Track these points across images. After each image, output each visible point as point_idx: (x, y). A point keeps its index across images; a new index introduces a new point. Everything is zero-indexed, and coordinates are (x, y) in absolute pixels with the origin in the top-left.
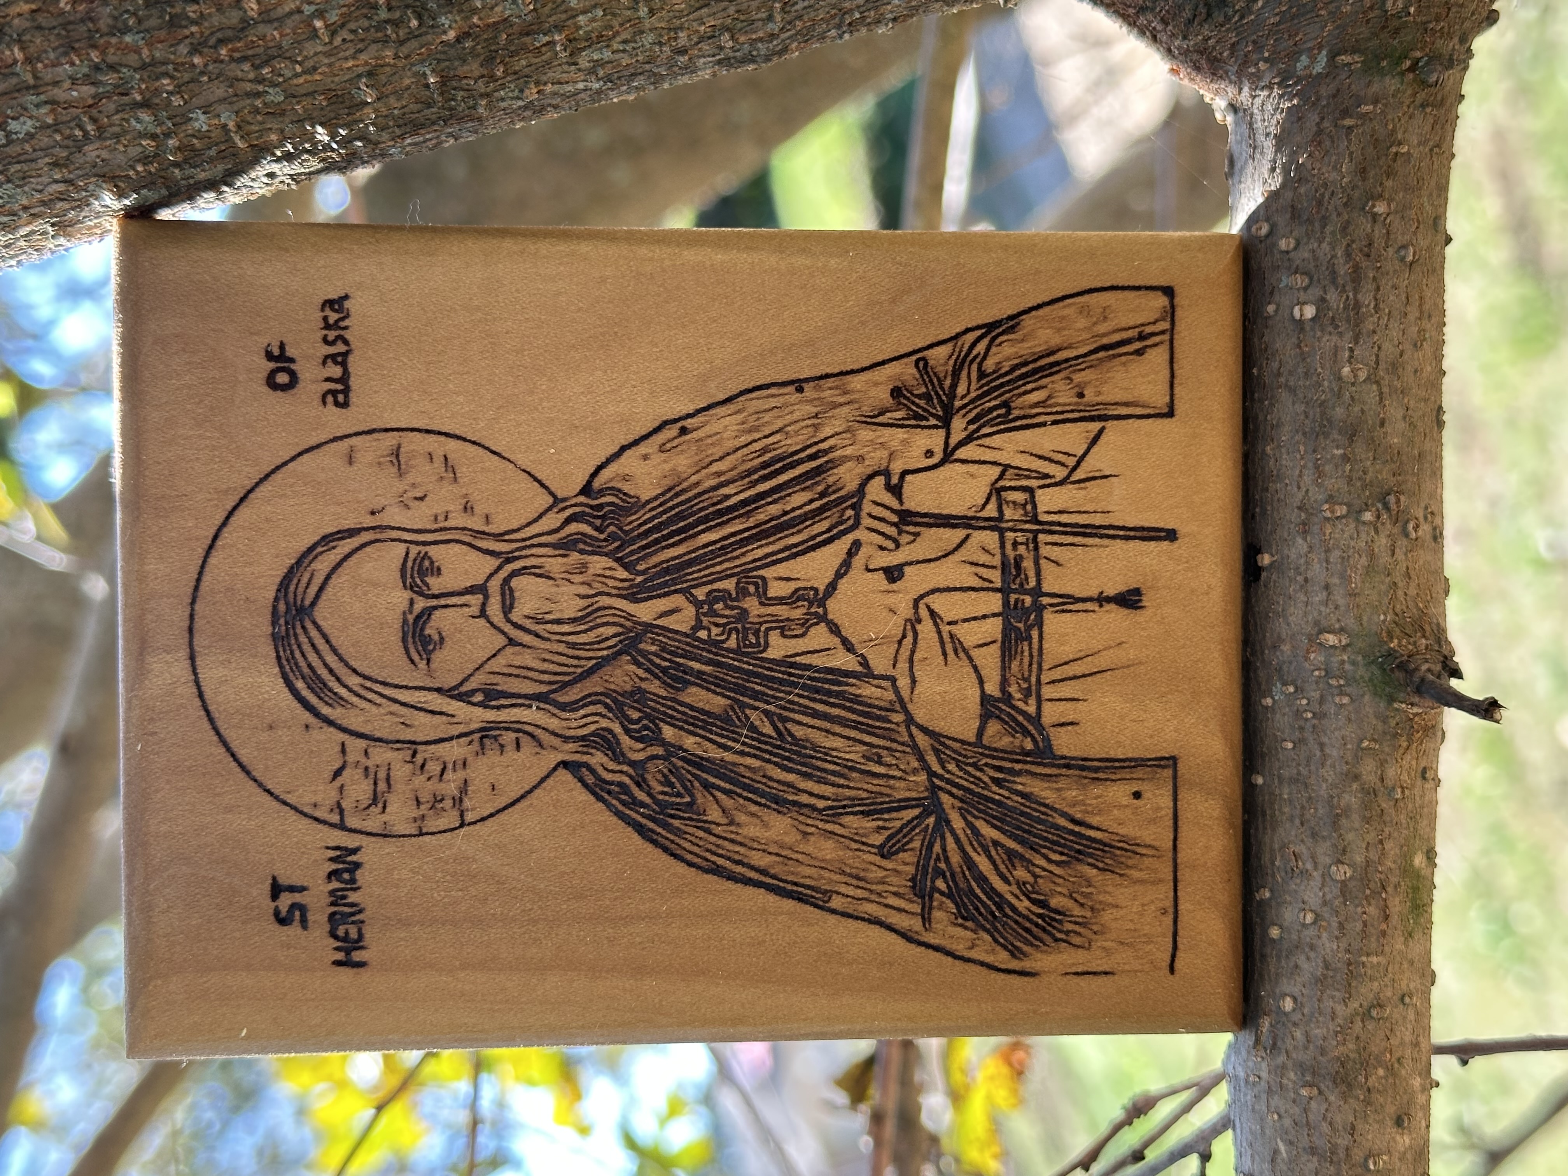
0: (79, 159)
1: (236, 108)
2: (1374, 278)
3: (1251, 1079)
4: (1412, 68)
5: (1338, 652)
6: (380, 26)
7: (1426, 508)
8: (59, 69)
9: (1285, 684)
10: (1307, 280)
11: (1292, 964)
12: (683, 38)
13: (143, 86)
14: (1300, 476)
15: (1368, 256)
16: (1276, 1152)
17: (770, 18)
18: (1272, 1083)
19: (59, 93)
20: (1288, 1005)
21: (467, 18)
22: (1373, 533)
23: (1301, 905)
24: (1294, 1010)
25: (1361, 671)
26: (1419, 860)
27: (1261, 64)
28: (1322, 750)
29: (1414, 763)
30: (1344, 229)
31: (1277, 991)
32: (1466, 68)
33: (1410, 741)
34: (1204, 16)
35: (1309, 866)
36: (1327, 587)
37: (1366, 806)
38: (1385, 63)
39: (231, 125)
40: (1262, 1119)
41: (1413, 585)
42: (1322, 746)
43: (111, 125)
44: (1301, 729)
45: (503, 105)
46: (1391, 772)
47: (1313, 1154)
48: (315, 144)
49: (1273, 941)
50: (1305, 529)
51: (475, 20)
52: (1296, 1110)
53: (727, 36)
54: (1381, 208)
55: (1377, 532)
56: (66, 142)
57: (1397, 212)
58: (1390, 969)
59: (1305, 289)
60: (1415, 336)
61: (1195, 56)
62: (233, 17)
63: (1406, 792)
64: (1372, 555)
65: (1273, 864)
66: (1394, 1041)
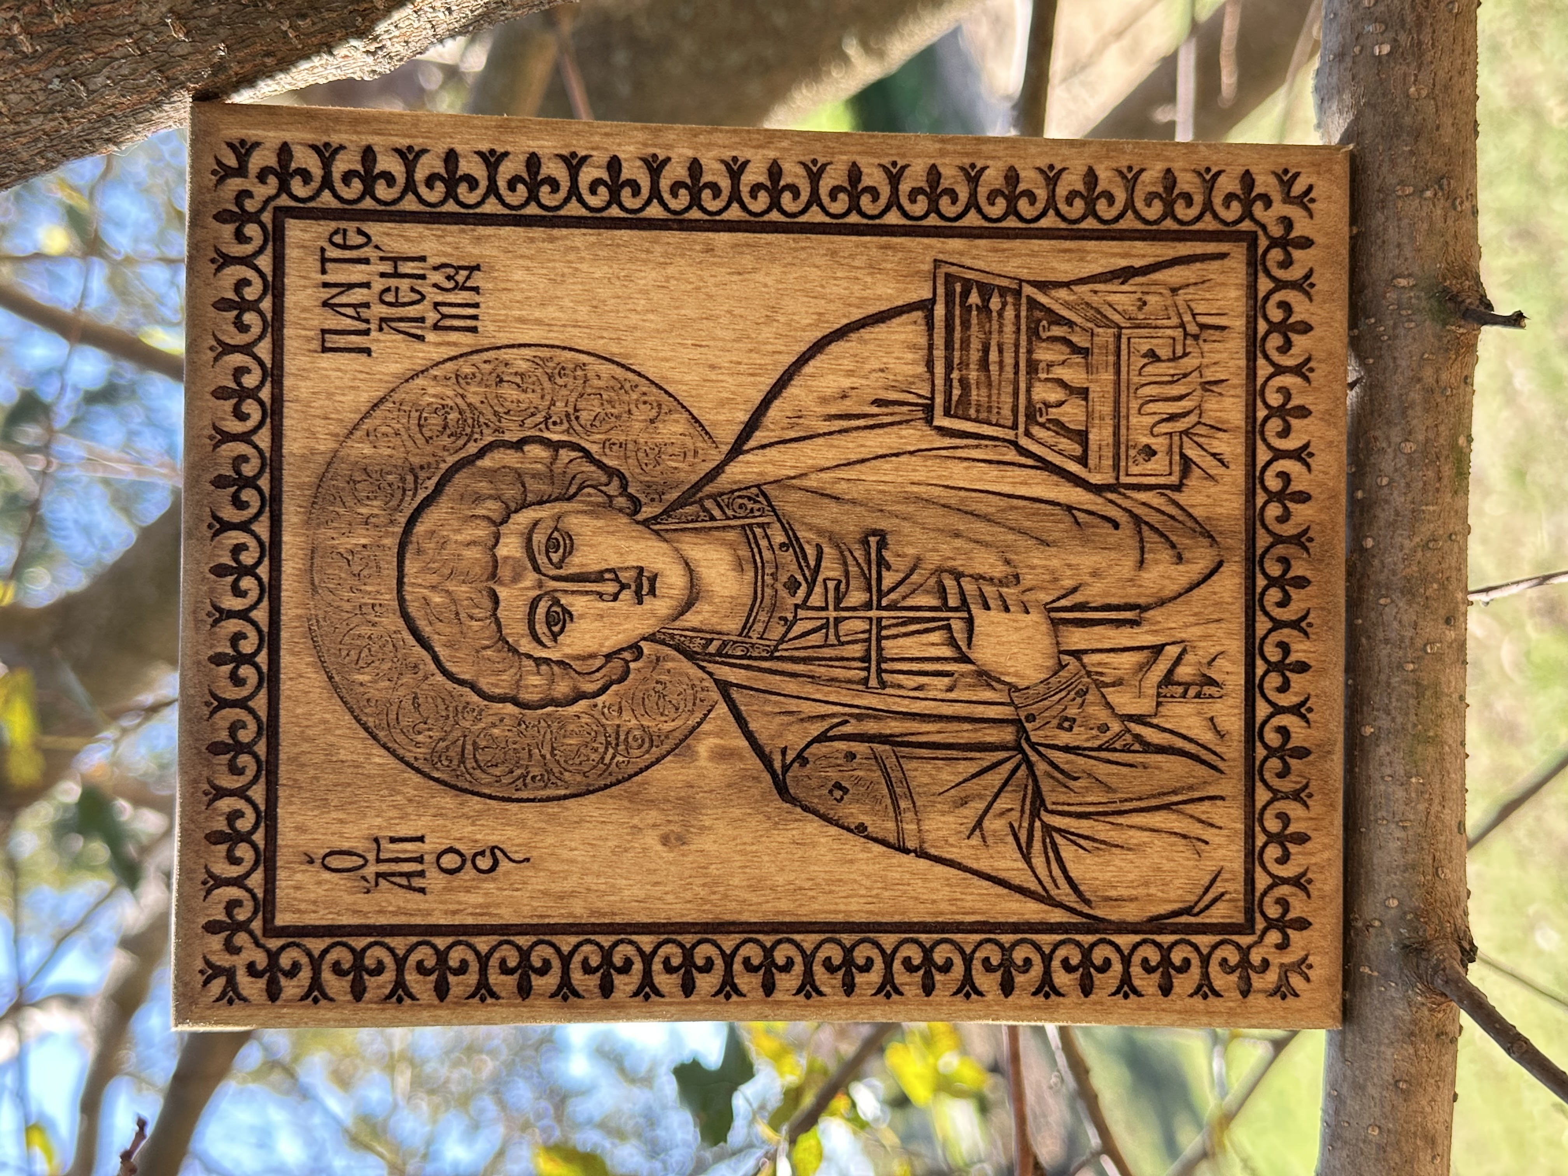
2: (1432, 24)
5: (1407, 291)
7: (1467, 191)
9: (1368, 317)
10: (1384, 27)
11: (1372, 515)
15: (1427, 8)
22: (1432, 207)
24: (1373, 546)
25: (1424, 304)
26: (1462, 441)
28: (1394, 362)
29: (1459, 371)
33: (1457, 354)
36: (1399, 245)
37: (1426, 401)
41: (1459, 244)
46: (1444, 376)
50: (1383, 205)
55: (1434, 205)
58: (1442, 515)
59: (1383, 33)
60: (1459, 67)
63: (1454, 391)
64: (1431, 223)
66: (1445, 566)
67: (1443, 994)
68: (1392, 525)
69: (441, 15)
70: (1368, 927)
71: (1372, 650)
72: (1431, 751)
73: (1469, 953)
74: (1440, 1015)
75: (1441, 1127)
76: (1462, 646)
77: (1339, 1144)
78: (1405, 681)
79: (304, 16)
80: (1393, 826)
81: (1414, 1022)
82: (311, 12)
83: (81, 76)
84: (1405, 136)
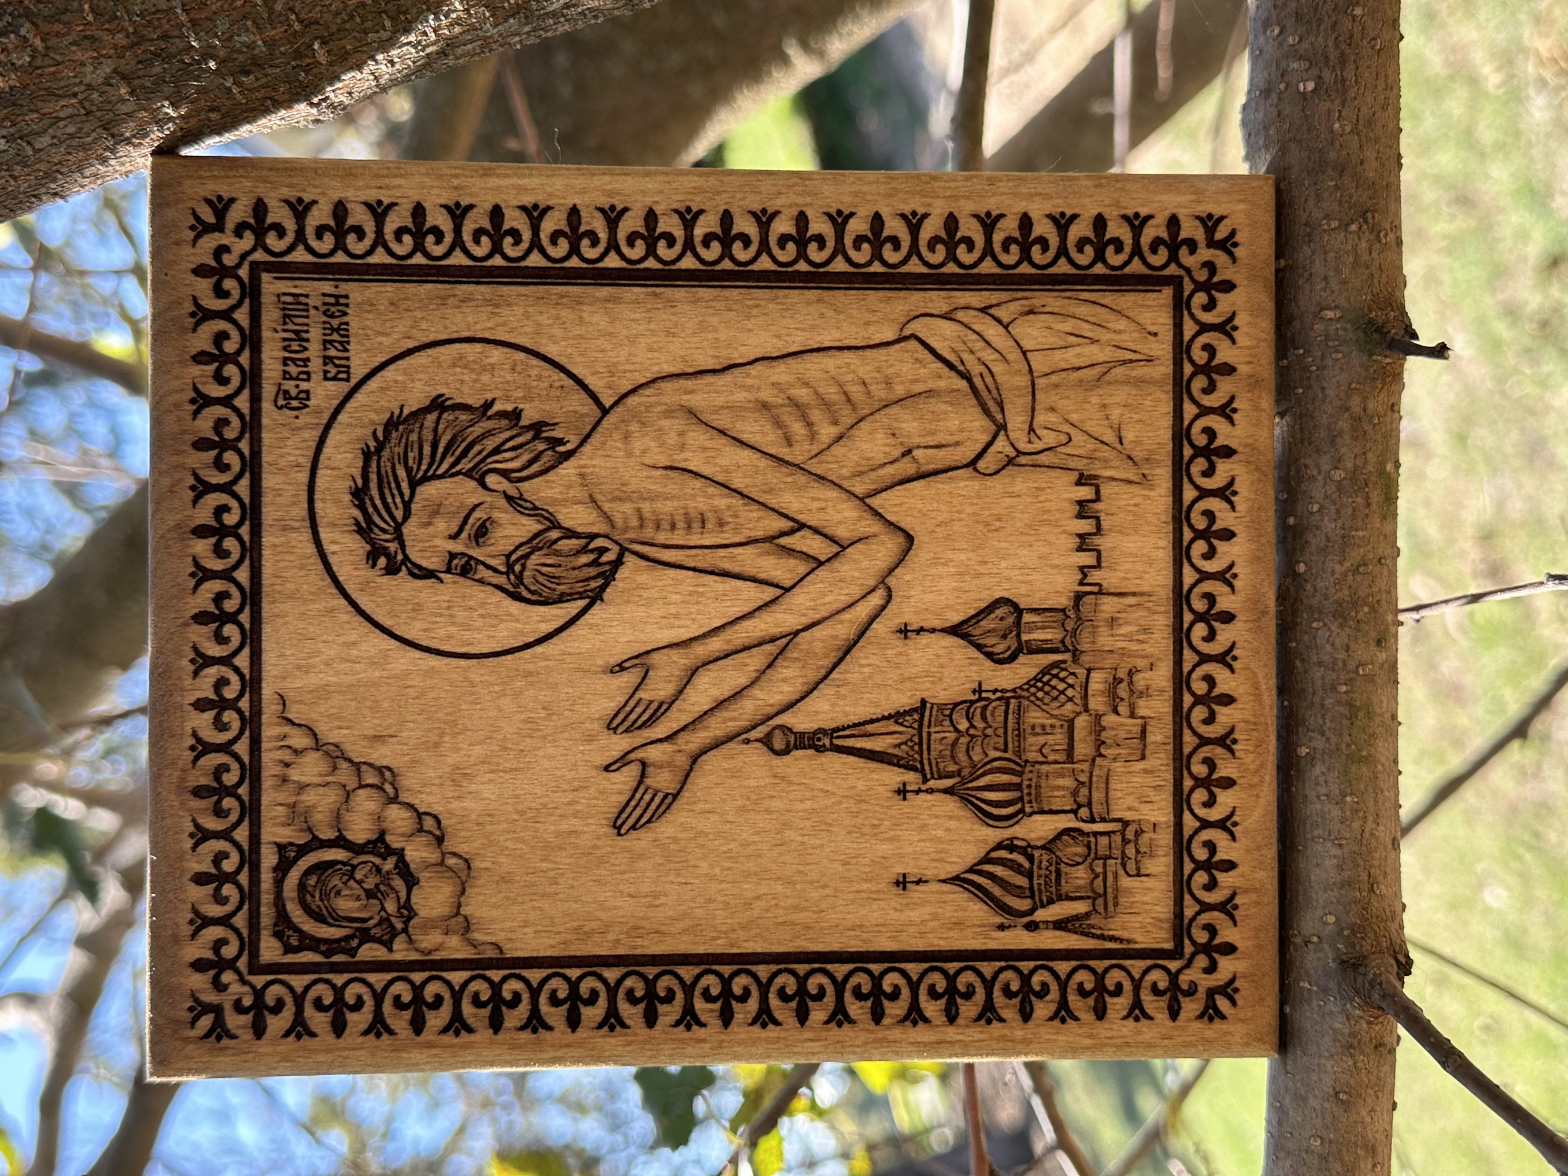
2: (1355, 61)
5: (1334, 323)
7: (1392, 223)
9: (1297, 348)
10: (1308, 65)
11: (1304, 541)
15: (1350, 45)
22: (1357, 240)
23: (1309, 500)
24: (1306, 571)
25: (1351, 335)
26: (1389, 467)
28: (1323, 392)
29: (1386, 400)
30: (1333, 27)
33: (1384, 383)
36: (1325, 278)
37: (1354, 429)
41: (1384, 276)
44: (1308, 378)
46: (1371, 405)
50: (1310, 239)
54: (1358, 11)
55: (1359, 238)
57: (1369, 15)
58: (1371, 541)
59: (1307, 70)
60: (1382, 102)
63: (1381, 419)
64: (1357, 256)
66: (1375, 589)
67: (1380, 1008)
68: (1324, 551)
69: (383, 67)
70: (1307, 942)
71: (1306, 672)
72: (1364, 769)
73: (1405, 967)
74: (1377, 1028)
75: (1380, 1136)
76: (1392, 667)
77: (1282, 1155)
78: (1339, 703)
79: (247, 73)
80: (1329, 844)
81: (1353, 1035)
82: (254, 68)
83: (27, 135)
84: (1330, 171)
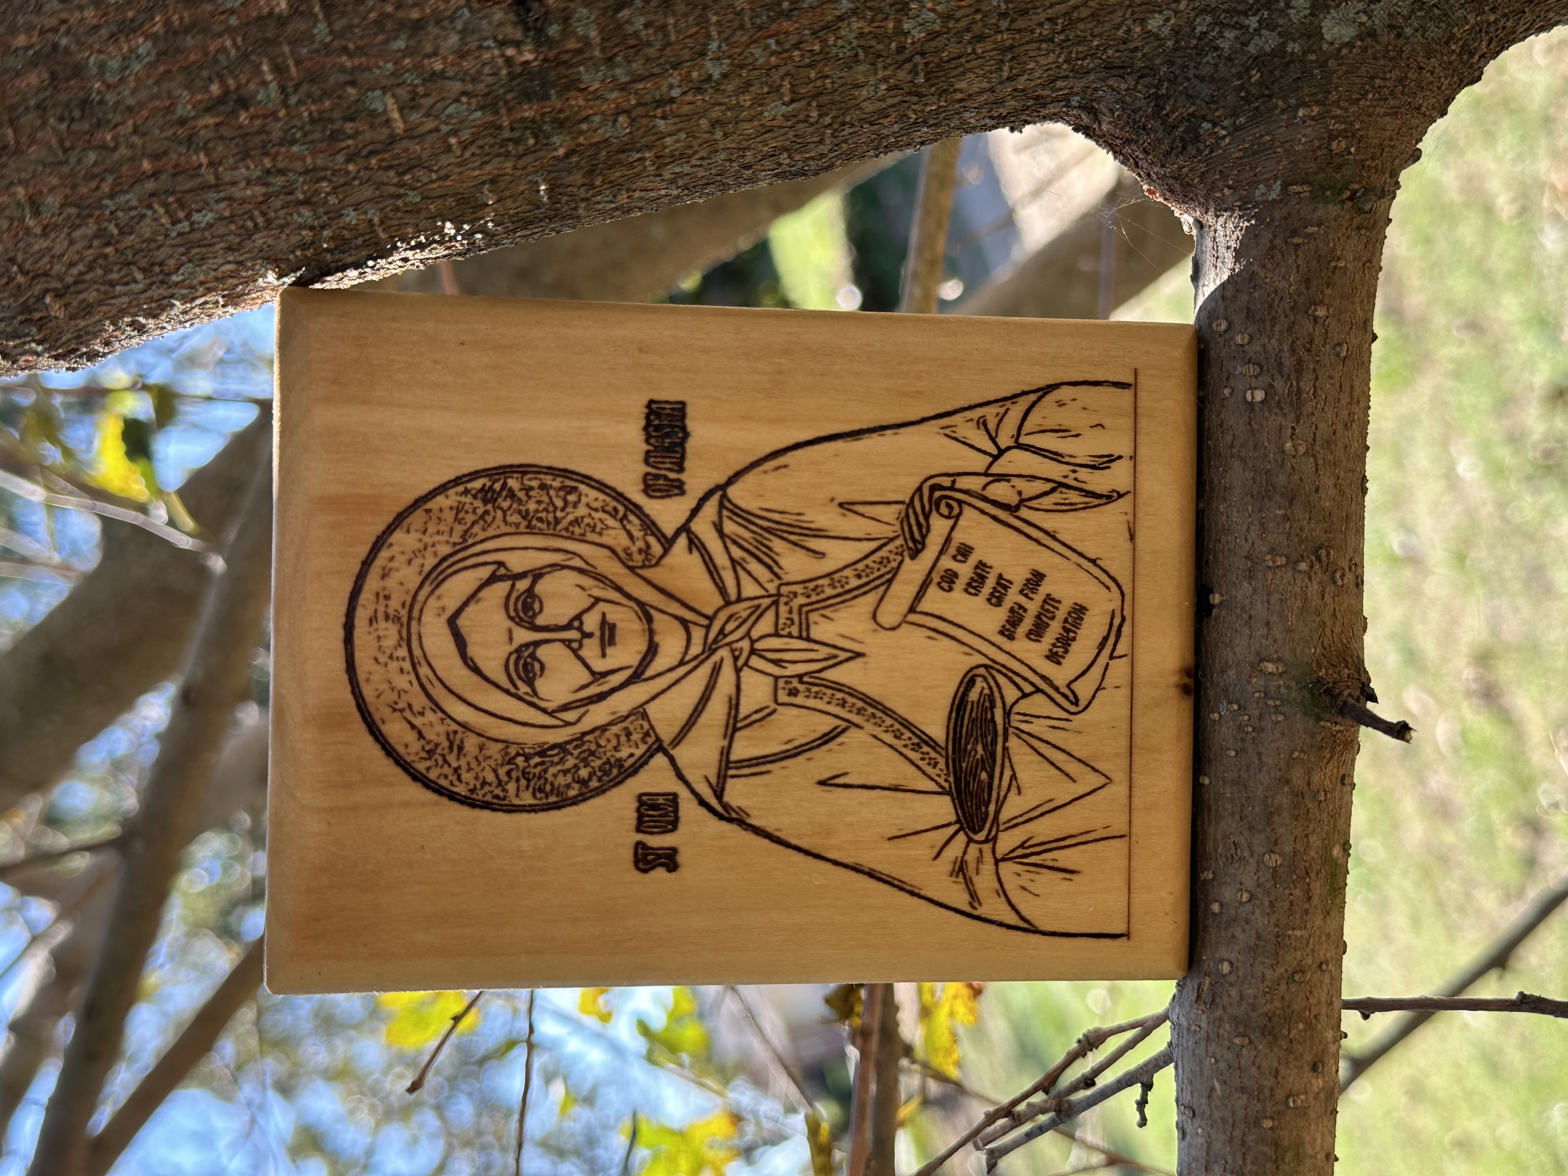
0: (248, 245)
1: (380, 206)
2: (1314, 370)
3: (1193, 1028)
4: (1350, 199)
5: (1275, 678)
6: (504, 143)
7: (1351, 560)
8: (237, 172)
9: (1230, 702)
10: (1258, 370)
11: (1229, 935)
12: (749, 156)
13: (306, 188)
14: (1248, 531)
15: (1309, 351)
16: (1212, 1089)
17: (821, 142)
18: (1211, 1032)
19: (236, 192)
20: (1226, 968)
21: (576, 138)
22: (1307, 580)
23: (1238, 886)
24: (1231, 973)
25: (1294, 694)
26: (1336, 851)
27: (1226, 190)
28: (1260, 759)
29: (1335, 771)
30: (1290, 329)
31: (1217, 956)
32: (1394, 198)
33: (1333, 753)
34: (1180, 149)
35: (1246, 854)
36: (1267, 624)
37: (1295, 806)
38: (1328, 193)
39: (376, 220)
40: (1201, 1062)
41: (1338, 624)
42: (1260, 755)
43: (277, 218)
44: (1243, 740)
45: (599, 207)
46: (1316, 778)
47: (1243, 1093)
48: (443, 236)
49: (1215, 914)
50: (1250, 575)
51: (581, 140)
52: (1230, 1056)
53: (785, 155)
54: (1321, 312)
55: (1310, 579)
56: (239, 231)
57: (1334, 316)
58: (1311, 941)
59: (1256, 377)
60: (1346, 418)
61: (1171, 181)
62: (383, 133)
63: (1329, 795)
64: (1306, 600)
65: (1216, 850)
66: (1313, 1001)
78: (1262, 1140)
